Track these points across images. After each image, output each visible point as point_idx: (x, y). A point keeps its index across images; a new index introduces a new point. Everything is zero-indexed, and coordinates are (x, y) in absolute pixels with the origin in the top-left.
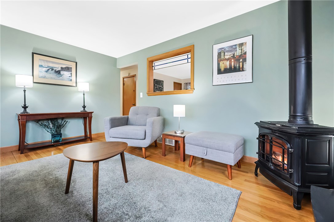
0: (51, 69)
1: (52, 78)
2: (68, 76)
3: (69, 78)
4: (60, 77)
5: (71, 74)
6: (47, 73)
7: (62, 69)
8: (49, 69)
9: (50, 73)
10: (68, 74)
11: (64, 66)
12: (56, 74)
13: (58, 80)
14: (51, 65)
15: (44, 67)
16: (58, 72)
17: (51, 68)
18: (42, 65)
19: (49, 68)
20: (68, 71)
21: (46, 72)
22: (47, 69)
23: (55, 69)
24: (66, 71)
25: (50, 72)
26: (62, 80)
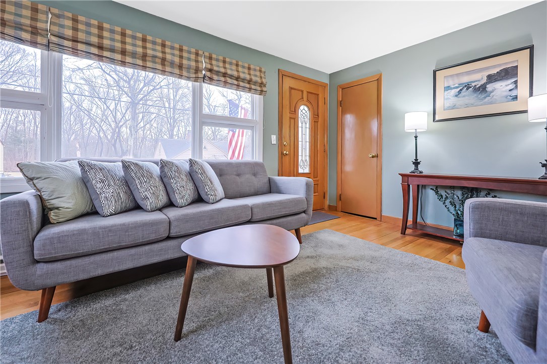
0: (465, 88)
1: (467, 106)
2: (506, 91)
3: (510, 93)
4: (485, 98)
5: (516, 82)
6: (458, 98)
7: (491, 79)
8: (461, 90)
9: (464, 97)
10: (506, 86)
11: (495, 71)
12: (476, 95)
13: (482, 105)
14: (465, 79)
15: (451, 89)
16: (482, 89)
17: (465, 86)
18: (449, 87)
19: (461, 88)
20: (507, 79)
21: (456, 96)
22: (459, 89)
23: (473, 84)
24: (501, 80)
25: (465, 94)
26: (491, 103)
